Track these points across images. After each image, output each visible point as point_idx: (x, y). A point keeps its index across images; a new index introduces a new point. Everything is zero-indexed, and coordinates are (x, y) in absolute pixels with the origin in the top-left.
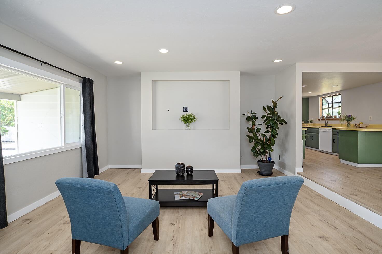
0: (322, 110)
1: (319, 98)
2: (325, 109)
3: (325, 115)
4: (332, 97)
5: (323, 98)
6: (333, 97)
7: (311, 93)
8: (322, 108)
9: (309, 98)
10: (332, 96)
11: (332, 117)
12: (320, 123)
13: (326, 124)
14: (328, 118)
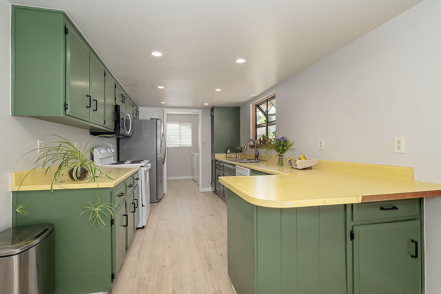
0: (256, 128)
1: (251, 105)
2: (260, 126)
3: (260, 136)
4: (266, 103)
5: (258, 106)
6: (268, 102)
8: (256, 125)
10: (267, 100)
11: (265, 141)
12: (252, 153)
13: (257, 156)
14: (260, 144)
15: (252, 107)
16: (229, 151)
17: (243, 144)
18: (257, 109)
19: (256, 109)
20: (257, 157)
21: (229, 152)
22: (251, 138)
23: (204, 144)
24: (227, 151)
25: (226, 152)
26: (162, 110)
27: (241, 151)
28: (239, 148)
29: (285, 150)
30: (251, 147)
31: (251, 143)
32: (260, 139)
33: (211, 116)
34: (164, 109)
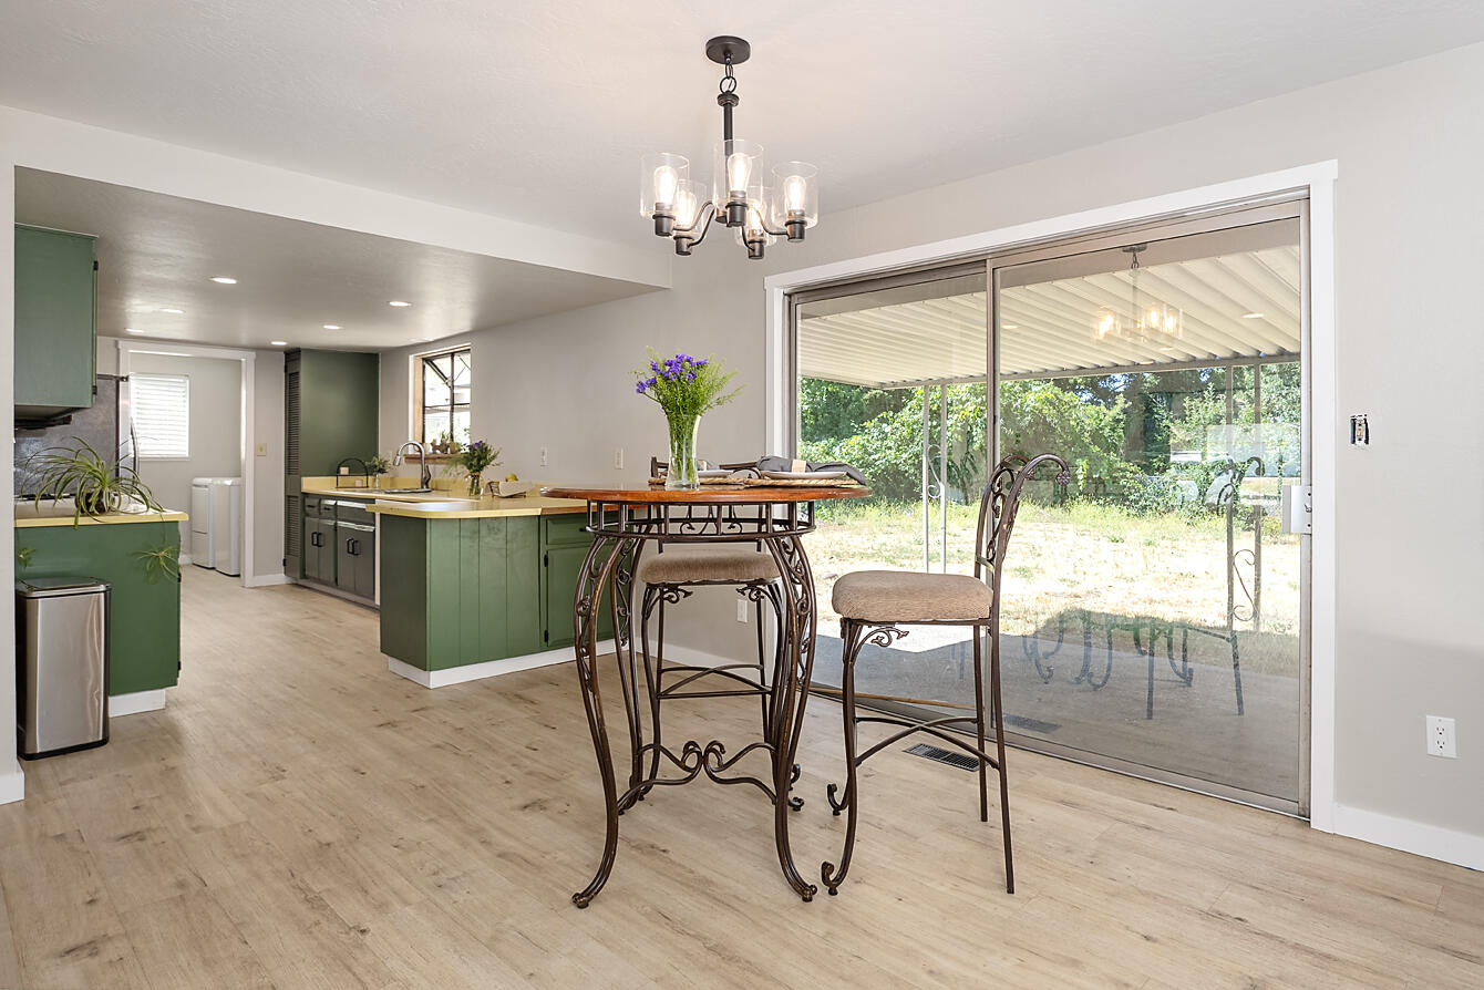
0: (424, 413)
1: (411, 357)
2: (434, 409)
3: (434, 434)
4: (450, 359)
5: (429, 360)
6: (455, 358)
7: (337, 328)
8: (424, 407)
9: (377, 355)
10: (453, 355)
11: (446, 449)
12: (413, 474)
13: (425, 482)
14: (434, 453)
15: (413, 362)
16: (344, 470)
17: (385, 452)
18: (427, 366)
19: (424, 367)
20: (427, 484)
21: (347, 473)
22: (411, 439)
23: (260, 451)
24: (338, 471)
25: (337, 473)
26: (112, 344)
27: (382, 471)
28: (377, 463)
29: (482, 467)
30: (410, 459)
31: (411, 451)
32: (435, 441)
33: (286, 371)
34: (120, 342)
